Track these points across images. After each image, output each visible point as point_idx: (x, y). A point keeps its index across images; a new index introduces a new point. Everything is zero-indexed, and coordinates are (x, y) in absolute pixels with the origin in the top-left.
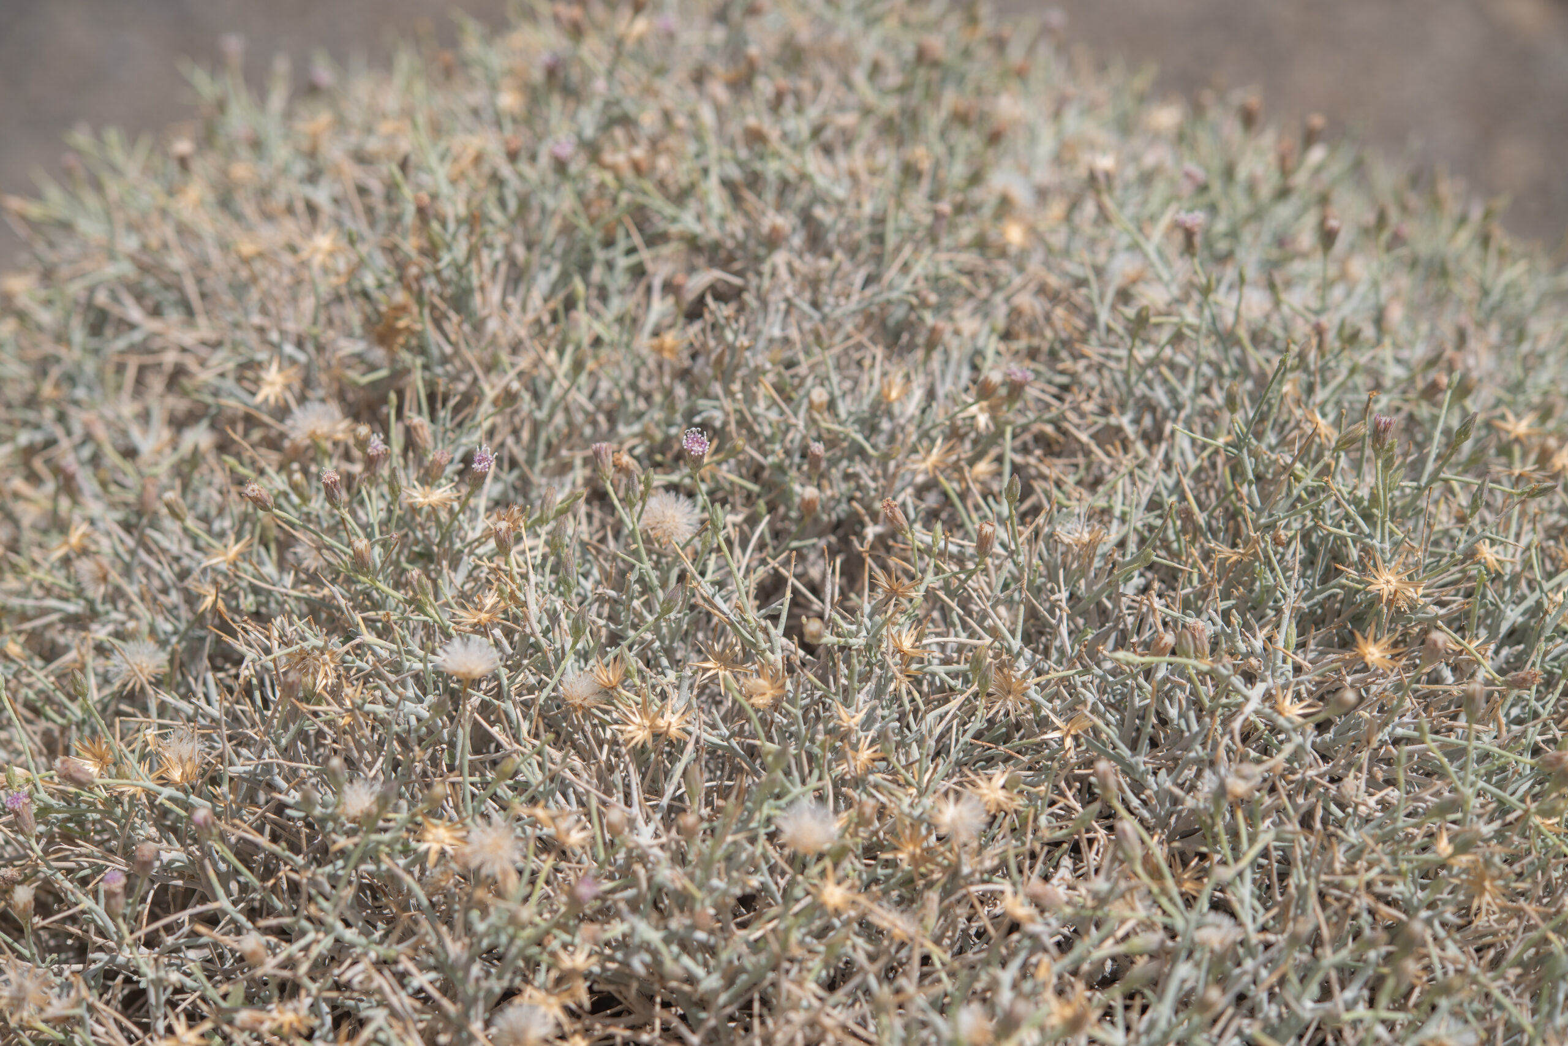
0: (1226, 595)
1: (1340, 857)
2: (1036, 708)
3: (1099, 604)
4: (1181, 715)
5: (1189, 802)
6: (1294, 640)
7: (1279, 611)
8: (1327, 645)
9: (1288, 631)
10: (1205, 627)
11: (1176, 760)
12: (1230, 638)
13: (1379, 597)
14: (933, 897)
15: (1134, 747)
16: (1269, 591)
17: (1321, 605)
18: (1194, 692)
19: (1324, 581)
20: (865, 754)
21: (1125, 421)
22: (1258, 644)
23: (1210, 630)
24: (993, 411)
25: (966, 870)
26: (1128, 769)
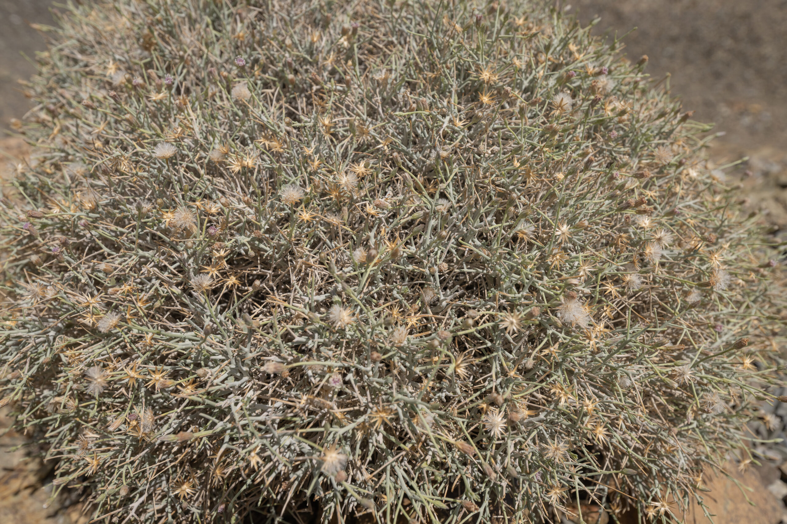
0: (433, 90)
1: (481, 172)
2: (374, 138)
3: (392, 100)
4: (422, 132)
5: (428, 162)
6: (457, 101)
7: (450, 92)
8: (467, 101)
9: (454, 98)
10: (427, 101)
11: (422, 148)
12: (436, 103)
13: (484, 82)
14: (345, 208)
15: (407, 145)
16: (446, 86)
17: (464, 88)
18: (426, 124)
19: (464, 79)
20: (316, 163)
21: (394, 39)
22: (445, 104)
23: (428, 101)
24: (349, 39)
25: (355, 198)
26: (406, 154)
